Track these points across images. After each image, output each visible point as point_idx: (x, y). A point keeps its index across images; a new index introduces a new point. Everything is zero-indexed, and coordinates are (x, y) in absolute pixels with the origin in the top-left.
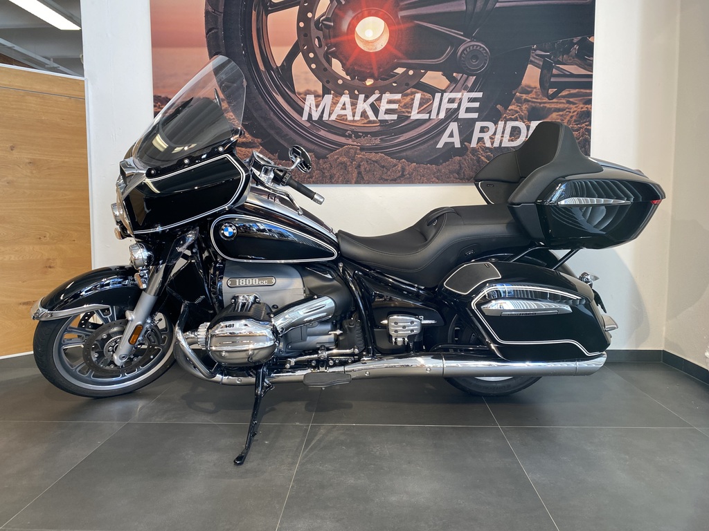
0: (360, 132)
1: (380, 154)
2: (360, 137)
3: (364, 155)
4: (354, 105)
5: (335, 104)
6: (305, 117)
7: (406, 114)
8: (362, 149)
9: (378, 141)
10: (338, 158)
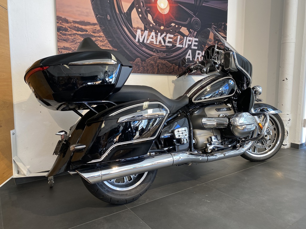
0: (159, 50)
1: (166, 61)
2: (158, 52)
3: (160, 61)
4: (156, 37)
5: (149, 35)
6: (137, 40)
7: (175, 44)
8: (159, 58)
9: (165, 55)
10: (150, 62)
